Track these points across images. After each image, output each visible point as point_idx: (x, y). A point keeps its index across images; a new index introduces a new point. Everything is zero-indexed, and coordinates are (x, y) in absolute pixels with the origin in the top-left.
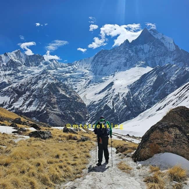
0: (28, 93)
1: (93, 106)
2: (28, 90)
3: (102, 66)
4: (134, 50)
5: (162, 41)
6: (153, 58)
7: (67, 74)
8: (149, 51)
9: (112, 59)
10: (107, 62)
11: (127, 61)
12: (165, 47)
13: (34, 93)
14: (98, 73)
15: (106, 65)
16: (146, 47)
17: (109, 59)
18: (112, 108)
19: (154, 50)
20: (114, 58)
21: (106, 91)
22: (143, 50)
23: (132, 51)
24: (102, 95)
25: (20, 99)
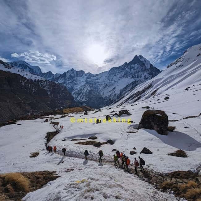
0: (81, 94)
1: (106, 98)
2: (81, 93)
3: (113, 76)
4: (129, 68)
5: (144, 62)
6: (138, 72)
7: (96, 81)
8: (137, 68)
9: (118, 73)
10: (115, 74)
11: (125, 74)
12: (145, 66)
13: (83, 94)
14: (111, 80)
15: (115, 76)
16: (136, 66)
17: (117, 72)
18: (112, 100)
19: (139, 68)
20: (119, 72)
21: (112, 92)
22: (134, 68)
23: (128, 69)
24: (110, 93)
25: (79, 96)
